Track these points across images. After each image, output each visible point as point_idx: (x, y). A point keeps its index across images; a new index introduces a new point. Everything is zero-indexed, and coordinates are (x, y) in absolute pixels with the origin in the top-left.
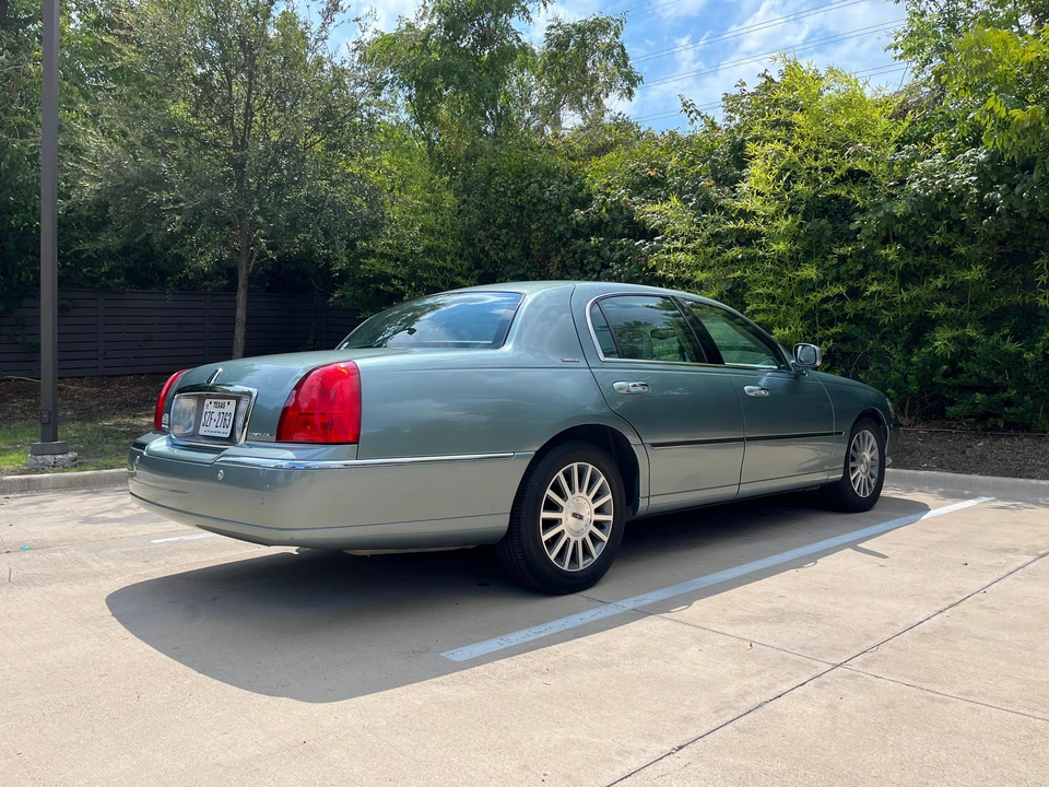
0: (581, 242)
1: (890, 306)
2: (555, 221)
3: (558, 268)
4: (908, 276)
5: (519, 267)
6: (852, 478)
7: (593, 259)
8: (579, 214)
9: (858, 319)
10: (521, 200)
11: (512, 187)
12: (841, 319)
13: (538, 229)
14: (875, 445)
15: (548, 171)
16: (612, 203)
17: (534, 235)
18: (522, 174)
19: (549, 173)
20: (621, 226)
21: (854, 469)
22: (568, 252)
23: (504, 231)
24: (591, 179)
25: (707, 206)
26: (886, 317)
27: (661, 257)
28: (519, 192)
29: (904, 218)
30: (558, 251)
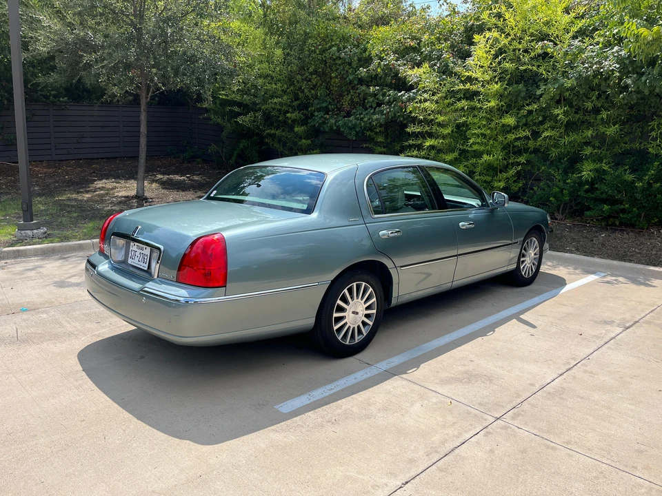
0: (364, 88)
1: (556, 146)
2: (347, 71)
3: (349, 104)
4: (570, 127)
5: (324, 101)
6: (522, 267)
7: (371, 100)
8: (363, 71)
9: (536, 151)
10: (325, 56)
11: (320, 47)
12: (526, 150)
13: (336, 77)
14: (538, 246)
15: (343, 38)
16: (385, 65)
17: (333, 81)
18: (326, 39)
19: (345, 39)
20: (390, 78)
21: (523, 262)
22: (355, 93)
23: (314, 76)
24: (372, 44)
25: (445, 71)
26: (554, 153)
27: (415, 105)
28: (324, 51)
29: (572, 89)
30: (349, 92)
